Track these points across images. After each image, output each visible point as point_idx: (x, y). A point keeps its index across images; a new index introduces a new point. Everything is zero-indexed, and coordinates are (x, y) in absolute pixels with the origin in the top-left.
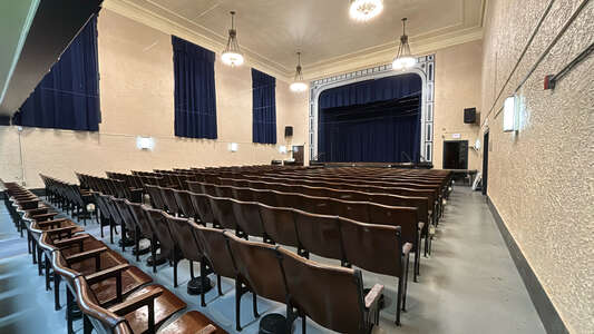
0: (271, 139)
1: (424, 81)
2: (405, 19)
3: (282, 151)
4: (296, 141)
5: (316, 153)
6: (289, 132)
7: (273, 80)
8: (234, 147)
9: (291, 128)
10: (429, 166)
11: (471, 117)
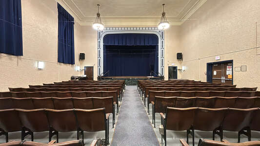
0: (71, 62)
1: (159, 39)
2: (163, 5)
3: (77, 70)
4: (87, 63)
5: (102, 71)
6: (82, 57)
7: (73, 18)
8: (41, 65)
9: (84, 54)
10: (162, 77)
11: (180, 56)
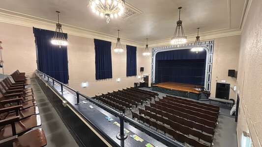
0: (134, 74)
1: (207, 53)
3: (139, 78)
4: (145, 74)
5: (154, 80)
6: (142, 69)
7: (135, 48)
8: (119, 80)
9: (143, 68)
11: (232, 73)
